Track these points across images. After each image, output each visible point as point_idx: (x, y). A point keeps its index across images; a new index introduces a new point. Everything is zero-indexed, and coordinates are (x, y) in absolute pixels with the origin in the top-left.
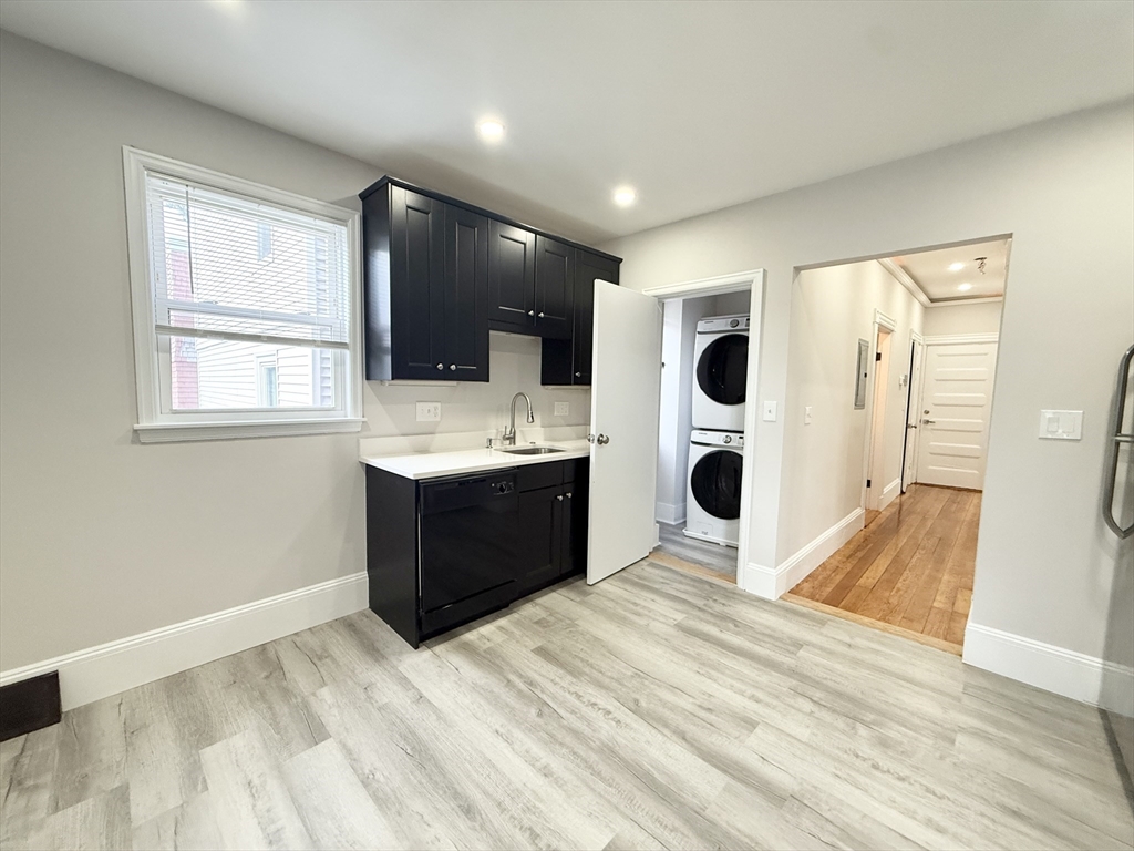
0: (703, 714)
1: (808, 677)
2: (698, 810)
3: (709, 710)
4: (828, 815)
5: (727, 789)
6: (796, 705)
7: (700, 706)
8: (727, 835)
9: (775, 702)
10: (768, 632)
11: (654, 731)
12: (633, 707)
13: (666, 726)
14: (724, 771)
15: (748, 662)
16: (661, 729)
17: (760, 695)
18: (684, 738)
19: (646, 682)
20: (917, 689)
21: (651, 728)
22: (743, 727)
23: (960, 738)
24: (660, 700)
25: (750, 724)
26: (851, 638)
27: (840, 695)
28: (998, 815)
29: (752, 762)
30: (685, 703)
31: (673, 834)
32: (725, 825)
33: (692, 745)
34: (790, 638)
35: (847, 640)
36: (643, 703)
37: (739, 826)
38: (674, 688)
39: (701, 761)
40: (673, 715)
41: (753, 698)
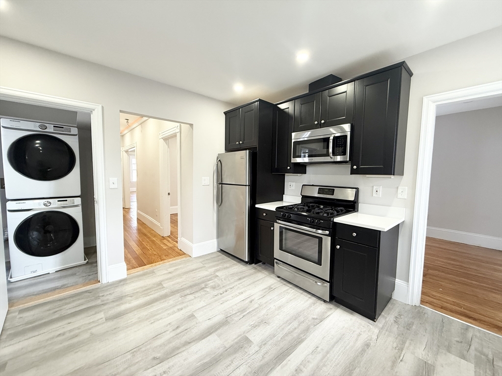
0: (179, 331)
1: (178, 290)
2: (225, 350)
3: (178, 327)
4: (234, 313)
5: (219, 336)
6: (189, 299)
7: (174, 330)
8: (237, 343)
9: (184, 305)
10: (144, 289)
11: (179, 355)
12: (158, 361)
13: (178, 348)
14: (211, 334)
15: (158, 303)
16: (180, 351)
17: (179, 307)
18: (189, 343)
19: (143, 349)
20: (197, 271)
21: (177, 356)
22: (192, 319)
23: (217, 274)
24: (160, 346)
25: (192, 316)
26: (167, 270)
27: (191, 287)
28: (239, 282)
29: (210, 323)
30: (169, 335)
31: (234, 362)
32: (232, 343)
33: (194, 341)
34: (154, 284)
35: (166, 272)
36: (158, 355)
37: (234, 337)
38: (156, 337)
39: (203, 340)
40: (174, 343)
41: (179, 310)
